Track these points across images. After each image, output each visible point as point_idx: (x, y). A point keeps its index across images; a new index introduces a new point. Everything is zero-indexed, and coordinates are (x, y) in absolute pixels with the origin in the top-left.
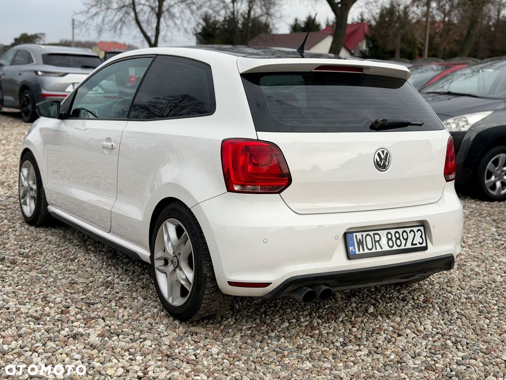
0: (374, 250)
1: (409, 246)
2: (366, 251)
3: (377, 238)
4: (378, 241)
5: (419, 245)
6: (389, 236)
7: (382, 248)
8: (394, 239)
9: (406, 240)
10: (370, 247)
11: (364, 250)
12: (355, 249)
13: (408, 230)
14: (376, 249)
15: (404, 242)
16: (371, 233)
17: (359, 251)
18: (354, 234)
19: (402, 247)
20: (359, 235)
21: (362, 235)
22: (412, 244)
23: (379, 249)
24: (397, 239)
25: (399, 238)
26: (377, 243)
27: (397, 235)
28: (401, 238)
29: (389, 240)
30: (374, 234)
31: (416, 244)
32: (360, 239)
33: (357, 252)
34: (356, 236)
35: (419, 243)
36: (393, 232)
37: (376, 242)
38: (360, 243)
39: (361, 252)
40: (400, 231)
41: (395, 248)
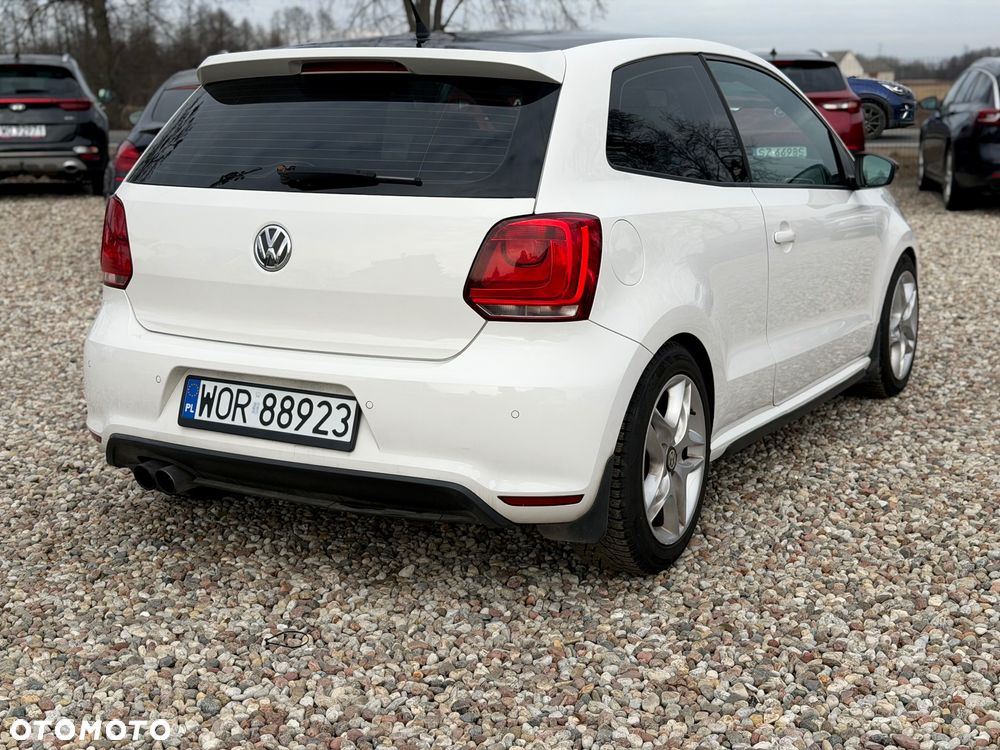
0: (228, 421)
1: (307, 430)
2: (214, 418)
3: (243, 399)
4: (243, 407)
5: (331, 436)
6: (270, 402)
7: (245, 421)
8: (277, 410)
9: (305, 418)
10: (223, 412)
11: (209, 416)
12: (194, 409)
13: (317, 400)
14: (233, 419)
15: (297, 420)
16: (234, 388)
17: (200, 414)
18: (203, 382)
19: (290, 430)
20: (209, 387)
21: (216, 388)
22: (316, 430)
23: (239, 422)
24: (283, 410)
25: (289, 412)
26: (239, 410)
27: (287, 405)
28: (294, 412)
29: (266, 408)
30: (239, 391)
31: (326, 433)
32: (209, 394)
33: (197, 417)
34: (204, 386)
35: (335, 432)
36: (280, 395)
37: (237, 405)
38: (208, 401)
39: (204, 417)
40: (298, 397)
41: (274, 427)
